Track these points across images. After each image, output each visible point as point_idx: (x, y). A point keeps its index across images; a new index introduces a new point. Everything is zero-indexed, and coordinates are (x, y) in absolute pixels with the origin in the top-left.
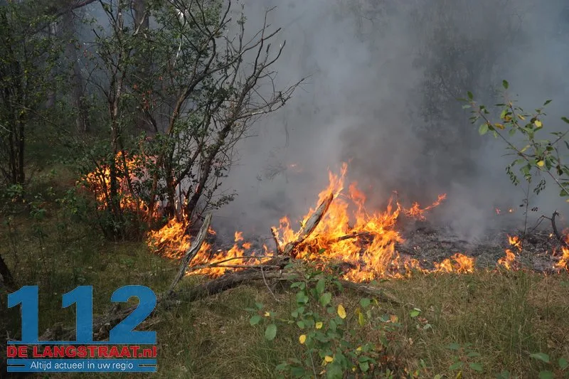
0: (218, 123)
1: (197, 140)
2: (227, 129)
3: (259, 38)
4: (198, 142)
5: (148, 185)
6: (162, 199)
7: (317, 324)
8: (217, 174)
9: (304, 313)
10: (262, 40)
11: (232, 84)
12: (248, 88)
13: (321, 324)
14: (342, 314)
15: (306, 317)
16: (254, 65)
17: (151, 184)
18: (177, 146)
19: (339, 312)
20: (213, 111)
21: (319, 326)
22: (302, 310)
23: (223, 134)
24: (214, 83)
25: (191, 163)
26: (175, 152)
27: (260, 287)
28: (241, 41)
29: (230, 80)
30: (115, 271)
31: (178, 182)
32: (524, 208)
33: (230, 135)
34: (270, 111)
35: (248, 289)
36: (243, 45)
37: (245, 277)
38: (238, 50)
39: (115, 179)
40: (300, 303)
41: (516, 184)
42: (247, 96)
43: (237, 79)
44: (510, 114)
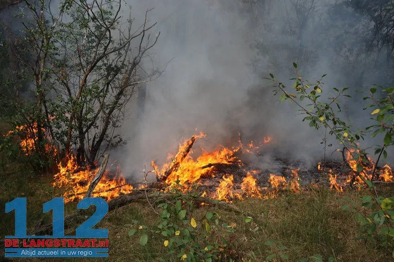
0: (114, 89)
1: (99, 101)
2: (121, 93)
3: (142, 29)
4: (100, 103)
5: (65, 133)
6: (75, 143)
7: (176, 233)
8: (114, 125)
9: (167, 225)
10: (144, 31)
11: (124, 61)
12: (135, 64)
13: (179, 232)
14: (194, 224)
15: (169, 228)
16: (139, 48)
17: (67, 133)
18: (85, 106)
19: (192, 223)
20: (110, 81)
21: (178, 233)
22: (165, 223)
23: (118, 97)
24: (111, 62)
25: (96, 117)
26: (84, 110)
27: (144, 204)
28: (129, 31)
29: (122, 59)
30: (41, 196)
31: (87, 131)
32: (324, 144)
33: (123, 97)
34: (150, 80)
35: (137, 206)
36: (131, 35)
37: (134, 197)
38: (128, 38)
39: (41, 130)
40: (164, 218)
41: (317, 129)
42: (134, 71)
43: (127, 59)
44: (300, 84)
